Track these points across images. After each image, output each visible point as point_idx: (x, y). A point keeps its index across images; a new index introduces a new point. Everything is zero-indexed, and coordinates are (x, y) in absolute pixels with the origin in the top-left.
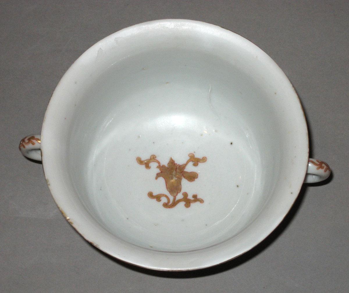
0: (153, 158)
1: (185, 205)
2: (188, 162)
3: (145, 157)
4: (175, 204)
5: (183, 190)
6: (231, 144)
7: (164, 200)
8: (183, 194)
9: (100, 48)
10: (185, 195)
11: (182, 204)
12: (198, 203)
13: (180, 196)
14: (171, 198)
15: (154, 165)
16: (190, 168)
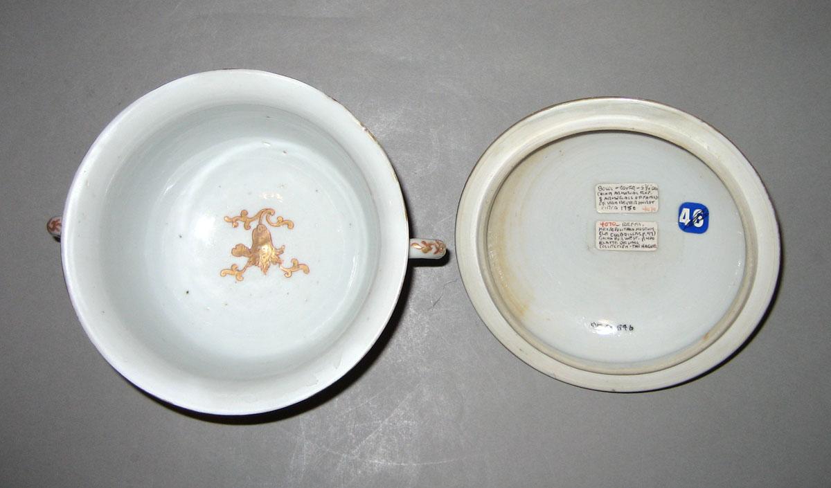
0: (288, 274)
1: (247, 213)
2: (245, 269)
3: (299, 274)
4: (260, 215)
5: (250, 232)
6: (188, 292)
7: (273, 219)
8: (250, 227)
9: (336, 368)
10: (247, 227)
11: (251, 215)
12: (232, 216)
13: (254, 225)
14: (264, 222)
15: (287, 263)
16: (242, 261)
